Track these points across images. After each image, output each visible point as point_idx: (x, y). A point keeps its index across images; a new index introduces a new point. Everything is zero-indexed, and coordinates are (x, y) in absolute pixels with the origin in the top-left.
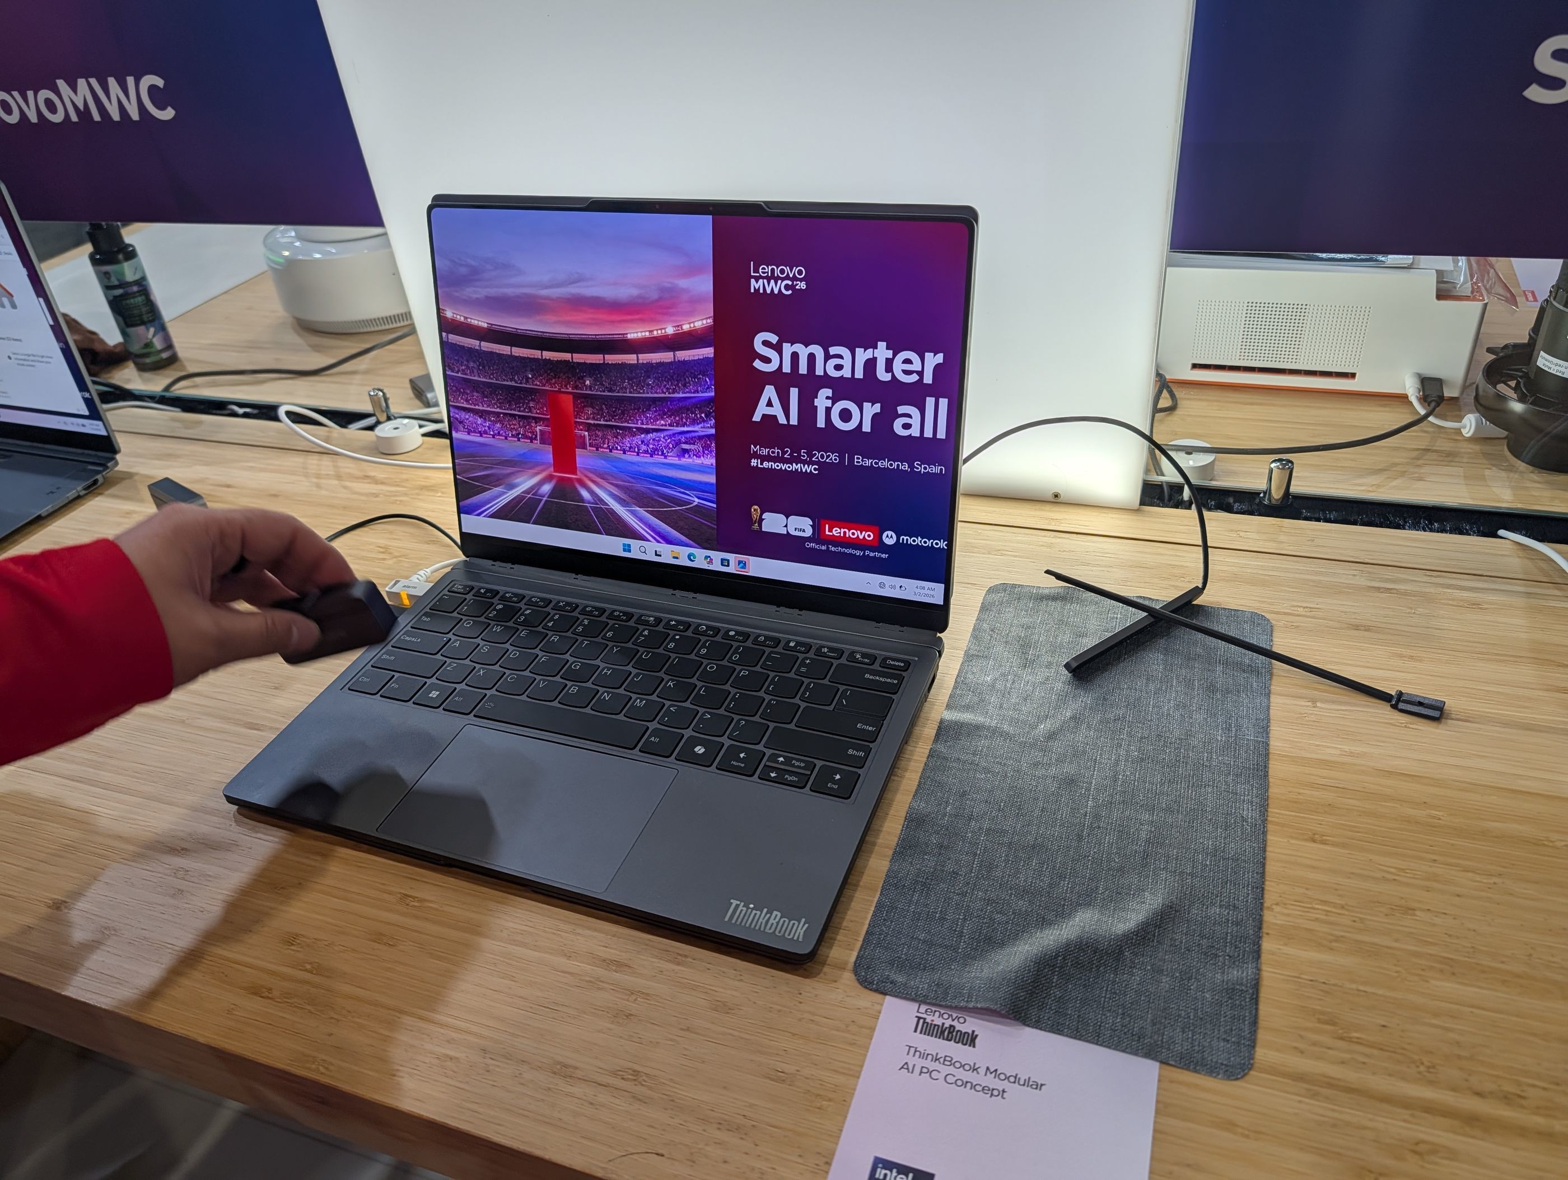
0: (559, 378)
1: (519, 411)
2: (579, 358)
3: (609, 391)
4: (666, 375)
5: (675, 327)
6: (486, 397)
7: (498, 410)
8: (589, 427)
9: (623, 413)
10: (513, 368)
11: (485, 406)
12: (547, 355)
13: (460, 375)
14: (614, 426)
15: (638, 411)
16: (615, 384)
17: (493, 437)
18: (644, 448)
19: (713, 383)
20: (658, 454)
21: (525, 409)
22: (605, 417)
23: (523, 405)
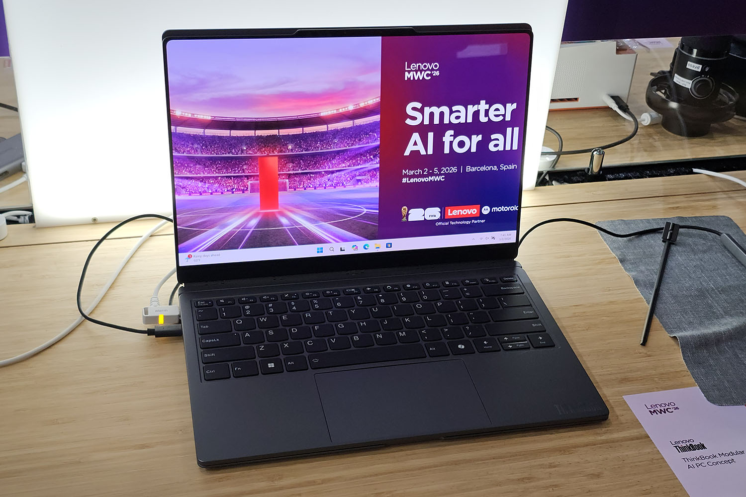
0: (268, 147)
1: (235, 173)
2: (284, 132)
3: (306, 151)
4: (348, 135)
5: (355, 105)
6: (208, 167)
7: (217, 175)
8: (289, 176)
9: (315, 163)
10: (231, 145)
11: (206, 173)
12: (259, 133)
13: (185, 154)
14: (308, 173)
15: (326, 160)
16: (310, 146)
17: (211, 194)
18: (330, 183)
19: (379, 136)
20: (339, 186)
21: (239, 171)
22: (302, 168)
23: (238, 169)
